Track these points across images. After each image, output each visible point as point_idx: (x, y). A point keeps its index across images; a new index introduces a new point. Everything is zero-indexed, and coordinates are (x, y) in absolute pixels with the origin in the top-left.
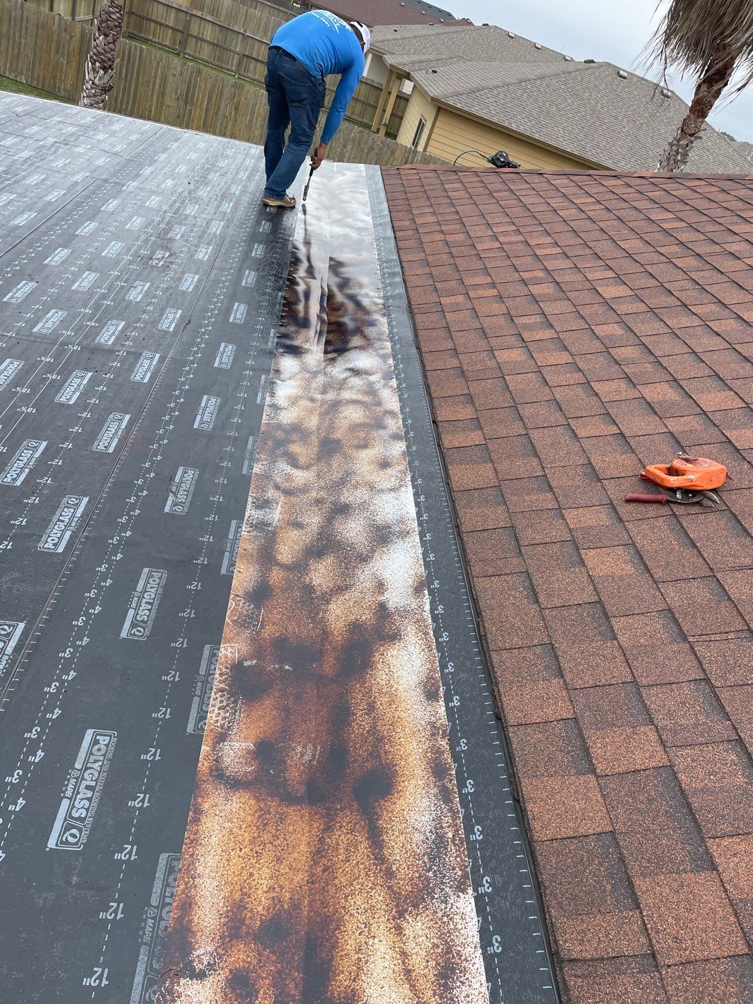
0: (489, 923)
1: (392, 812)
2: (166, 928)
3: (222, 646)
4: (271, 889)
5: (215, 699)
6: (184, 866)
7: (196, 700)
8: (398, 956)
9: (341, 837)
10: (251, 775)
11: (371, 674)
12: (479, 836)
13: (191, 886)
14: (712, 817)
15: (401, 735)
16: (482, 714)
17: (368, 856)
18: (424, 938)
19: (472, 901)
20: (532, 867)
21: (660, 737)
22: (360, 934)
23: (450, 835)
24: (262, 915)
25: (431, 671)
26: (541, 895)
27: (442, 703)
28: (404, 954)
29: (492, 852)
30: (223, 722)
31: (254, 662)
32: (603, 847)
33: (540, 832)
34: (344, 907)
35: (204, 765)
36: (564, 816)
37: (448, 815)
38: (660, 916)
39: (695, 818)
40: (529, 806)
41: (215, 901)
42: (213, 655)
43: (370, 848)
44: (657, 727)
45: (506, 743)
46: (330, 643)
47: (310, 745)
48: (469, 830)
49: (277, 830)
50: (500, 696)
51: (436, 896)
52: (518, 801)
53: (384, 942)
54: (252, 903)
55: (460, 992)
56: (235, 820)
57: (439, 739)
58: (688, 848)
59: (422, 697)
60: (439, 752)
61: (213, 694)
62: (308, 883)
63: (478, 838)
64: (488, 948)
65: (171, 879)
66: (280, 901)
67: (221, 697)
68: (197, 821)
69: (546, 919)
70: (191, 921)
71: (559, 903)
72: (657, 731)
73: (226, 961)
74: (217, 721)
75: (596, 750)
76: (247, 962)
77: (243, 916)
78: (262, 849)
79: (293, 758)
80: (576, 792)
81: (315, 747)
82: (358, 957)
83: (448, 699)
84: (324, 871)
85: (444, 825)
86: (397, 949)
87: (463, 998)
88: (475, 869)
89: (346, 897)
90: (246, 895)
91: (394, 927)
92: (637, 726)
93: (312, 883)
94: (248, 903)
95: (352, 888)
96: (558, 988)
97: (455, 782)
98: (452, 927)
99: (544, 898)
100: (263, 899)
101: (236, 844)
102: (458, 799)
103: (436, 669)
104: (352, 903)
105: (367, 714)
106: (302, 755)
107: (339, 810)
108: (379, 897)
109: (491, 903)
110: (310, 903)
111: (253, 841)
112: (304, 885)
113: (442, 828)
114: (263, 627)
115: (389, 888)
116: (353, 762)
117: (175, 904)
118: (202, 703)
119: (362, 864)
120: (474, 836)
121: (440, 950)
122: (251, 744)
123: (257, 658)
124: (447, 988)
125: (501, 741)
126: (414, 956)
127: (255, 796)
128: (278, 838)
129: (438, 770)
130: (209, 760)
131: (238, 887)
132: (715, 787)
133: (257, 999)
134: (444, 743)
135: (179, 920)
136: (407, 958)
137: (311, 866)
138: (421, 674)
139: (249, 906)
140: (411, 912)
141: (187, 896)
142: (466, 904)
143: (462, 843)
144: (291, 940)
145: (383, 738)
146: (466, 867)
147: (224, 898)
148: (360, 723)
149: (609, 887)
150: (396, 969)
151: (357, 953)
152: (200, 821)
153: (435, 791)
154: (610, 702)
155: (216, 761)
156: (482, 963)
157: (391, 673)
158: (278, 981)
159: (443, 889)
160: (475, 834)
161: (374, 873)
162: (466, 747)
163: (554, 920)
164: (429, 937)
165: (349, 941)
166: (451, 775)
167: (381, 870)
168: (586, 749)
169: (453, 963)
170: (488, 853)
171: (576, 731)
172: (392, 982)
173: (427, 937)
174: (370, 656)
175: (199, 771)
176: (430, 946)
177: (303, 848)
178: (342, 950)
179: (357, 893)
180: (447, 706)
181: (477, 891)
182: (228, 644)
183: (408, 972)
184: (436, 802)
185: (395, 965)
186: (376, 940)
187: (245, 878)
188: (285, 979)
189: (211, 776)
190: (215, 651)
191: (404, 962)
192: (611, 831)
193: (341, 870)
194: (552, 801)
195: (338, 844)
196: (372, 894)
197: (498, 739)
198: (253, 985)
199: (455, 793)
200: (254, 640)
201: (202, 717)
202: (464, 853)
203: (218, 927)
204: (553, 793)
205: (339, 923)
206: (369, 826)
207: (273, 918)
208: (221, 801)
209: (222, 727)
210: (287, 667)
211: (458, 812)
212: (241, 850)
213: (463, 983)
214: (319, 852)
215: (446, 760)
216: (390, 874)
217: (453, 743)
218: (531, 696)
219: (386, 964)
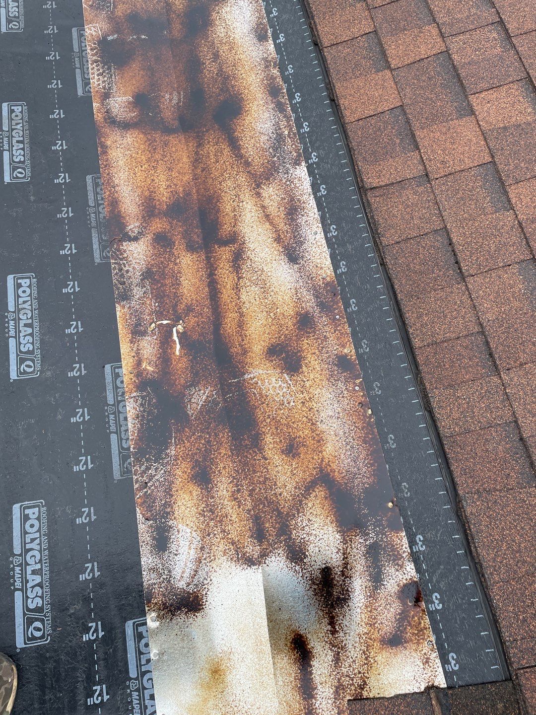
0: (318, 179)
1: (243, 126)
2: (104, 217)
3: (86, 27)
4: (169, 186)
5: (93, 69)
6: (105, 181)
7: (78, 71)
8: (260, 209)
9: (210, 149)
10: (136, 119)
11: (211, 31)
12: (307, 129)
13: (113, 192)
14: (474, 80)
15: (242, 72)
16: (303, 43)
17: (231, 156)
18: (276, 196)
19: (305, 169)
20: (345, 140)
21: (440, 31)
22: (233, 202)
23: (286, 133)
24: (166, 202)
25: (259, 18)
26: (352, 156)
27: (271, 41)
28: (263, 207)
29: (317, 137)
30: (103, 85)
31: (116, 36)
32: (395, 117)
33: (349, 117)
34: (220, 189)
35: (98, 117)
36: (367, 103)
37: (284, 120)
38: (432, 151)
39: (462, 84)
40: (341, 102)
41: (133, 198)
42: (81, 35)
43: (231, 151)
44: (438, 24)
45: (323, 61)
46: (174, 12)
47: (175, 93)
48: (299, 126)
49: (164, 152)
50: (316, 26)
51: (280, 171)
52: (334, 101)
53: (250, 203)
54: (158, 196)
55: (302, 220)
56: (133, 149)
57: (271, 69)
58: (455, 104)
59: (255, 40)
60: (273, 78)
61: (90, 65)
62: (193, 180)
63: (306, 130)
64: (318, 194)
65: (98, 190)
66: (176, 193)
67: (97, 66)
68: (105, 153)
69: (355, 169)
70: (119, 212)
71: (364, 158)
72: (439, 27)
73: (149, 229)
74: (99, 85)
75: (391, 51)
76: (164, 228)
77: (154, 204)
78: (157, 164)
79: (164, 103)
80: (376, 84)
81: (179, 93)
82: (235, 214)
83: (275, 37)
84: (202, 171)
85: (281, 127)
86: (259, 205)
87: (304, 223)
88: (305, 150)
89: (220, 183)
90: (153, 192)
91: (255, 194)
92: (423, 26)
93: (196, 179)
94: (155, 197)
95: (224, 177)
96: (364, 206)
97: (287, 97)
98: (293, 186)
99: (354, 157)
100: (165, 193)
101: (137, 164)
102: (290, 108)
103: (263, 16)
104: (225, 185)
105: (213, 61)
106: (171, 100)
107: (205, 132)
108: (242, 179)
109: (318, 168)
110: (197, 191)
111: (148, 160)
112: (191, 182)
113: (280, 129)
114: (115, 7)
115: (248, 172)
116: (209, 98)
117: (106, 203)
118: (83, 73)
119: (227, 162)
120: (303, 130)
121: (286, 201)
122: (130, 97)
123: (117, 32)
124: (293, 219)
125: (319, 60)
126: (270, 207)
127: (142, 132)
128: (166, 156)
129: (273, 91)
130: (101, 112)
131: (146, 188)
132: (479, 59)
133: (175, 246)
134: (275, 72)
135: (112, 212)
136: (266, 209)
137: (193, 170)
138: (252, 22)
139: (157, 198)
140: (265, 183)
141: (112, 197)
142: (302, 172)
143: (295, 136)
144: (189, 213)
145: (229, 76)
146: (300, 150)
147: (138, 196)
148: (210, 68)
149: (398, 141)
150: (260, 216)
151: (233, 212)
152: (108, 153)
153: (273, 106)
154: (403, 12)
155: (107, 112)
156: (315, 202)
157: (227, 26)
158: (186, 235)
159: (284, 167)
160: (304, 128)
161: (237, 165)
162: (293, 71)
163: (360, 168)
164: (278, 194)
165: (227, 207)
166: (283, 93)
167: (241, 163)
168: (384, 53)
169: (295, 206)
170: (314, 138)
171: (376, 41)
172: (258, 223)
173: (277, 195)
174: (208, 17)
175: (96, 121)
176: (280, 200)
177: (185, 160)
178: (223, 212)
179: (227, 179)
180: (275, 44)
181: (308, 163)
182: (91, 25)
183: (267, 217)
184: (274, 113)
185: (258, 214)
186: (244, 203)
187: (149, 183)
188: (190, 234)
189: (106, 123)
190: (81, 32)
191: (264, 212)
192: (401, 106)
193: (214, 168)
194: (358, 94)
195: (209, 153)
196: (237, 178)
197: (316, 60)
198: (171, 240)
199: (287, 104)
200: (111, 18)
201: (86, 82)
202: (297, 142)
203: (139, 212)
204: (359, 89)
205: (219, 199)
206: (228, 137)
207: (174, 203)
208: (118, 138)
209: (104, 88)
210: (143, 37)
211: (291, 117)
212: (142, 167)
213: (303, 215)
214: (197, 161)
215: (278, 83)
216: (247, 164)
217: (282, 69)
218: (340, 21)
219: (253, 214)
